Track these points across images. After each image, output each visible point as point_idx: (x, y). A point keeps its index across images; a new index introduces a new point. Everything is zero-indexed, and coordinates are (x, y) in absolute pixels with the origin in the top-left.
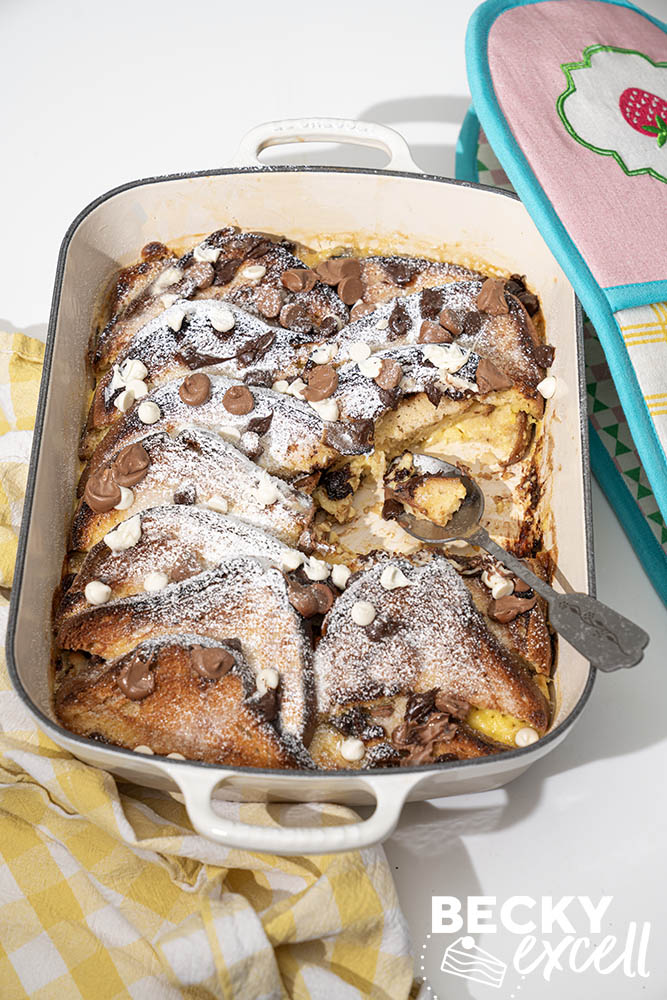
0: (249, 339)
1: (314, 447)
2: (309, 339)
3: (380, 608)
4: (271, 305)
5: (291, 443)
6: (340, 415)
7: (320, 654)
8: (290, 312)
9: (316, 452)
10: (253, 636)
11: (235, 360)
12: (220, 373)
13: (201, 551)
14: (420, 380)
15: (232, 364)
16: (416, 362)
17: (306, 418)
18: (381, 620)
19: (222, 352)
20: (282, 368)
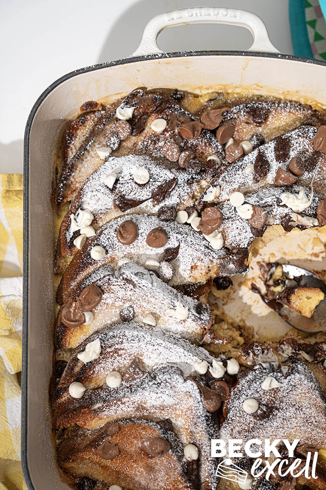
0: (159, 184)
1: (209, 267)
2: (199, 177)
3: (261, 399)
4: (172, 155)
5: (193, 265)
6: (224, 242)
7: (224, 431)
8: (186, 159)
9: (210, 270)
10: (180, 419)
11: (151, 200)
12: (141, 213)
13: (141, 358)
14: (278, 217)
15: (149, 203)
16: (276, 205)
17: (203, 249)
18: (262, 410)
19: (142, 195)
20: (182, 202)
